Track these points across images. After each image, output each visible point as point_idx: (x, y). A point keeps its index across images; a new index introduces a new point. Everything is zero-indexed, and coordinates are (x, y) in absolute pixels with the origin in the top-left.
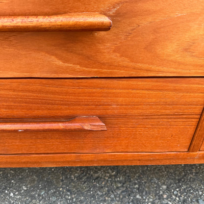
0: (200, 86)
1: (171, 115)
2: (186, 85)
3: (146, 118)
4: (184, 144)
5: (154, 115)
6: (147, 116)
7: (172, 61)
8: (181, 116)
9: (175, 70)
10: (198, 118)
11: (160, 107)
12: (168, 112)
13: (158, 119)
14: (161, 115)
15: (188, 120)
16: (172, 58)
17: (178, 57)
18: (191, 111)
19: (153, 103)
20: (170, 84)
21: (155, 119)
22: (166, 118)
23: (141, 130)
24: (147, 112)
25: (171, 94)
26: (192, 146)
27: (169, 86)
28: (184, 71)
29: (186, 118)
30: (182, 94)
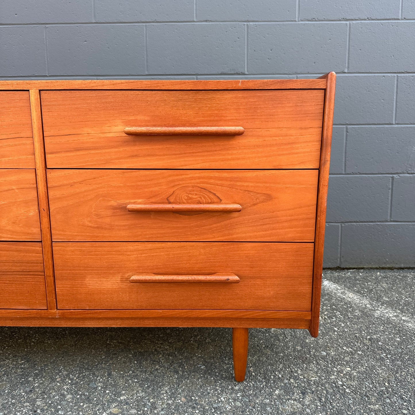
0: (34, 248)
1: (21, 272)
2: (24, 247)
3: (3, 275)
4: (41, 301)
5: (9, 272)
6: (3, 272)
7: (7, 230)
8: (29, 273)
9: (11, 236)
10: (43, 275)
11: (11, 264)
12: (18, 269)
13: (12, 275)
14: (14, 272)
15: (36, 277)
16: (7, 228)
17: (9, 228)
18: (35, 268)
19: (4, 261)
20: (12, 246)
21: (10, 275)
22: (19, 275)
23: (2, 285)
24: (3, 269)
25: (16, 254)
26: (48, 303)
27: (12, 248)
28: (17, 237)
29: (33, 275)
30: (23, 254)
